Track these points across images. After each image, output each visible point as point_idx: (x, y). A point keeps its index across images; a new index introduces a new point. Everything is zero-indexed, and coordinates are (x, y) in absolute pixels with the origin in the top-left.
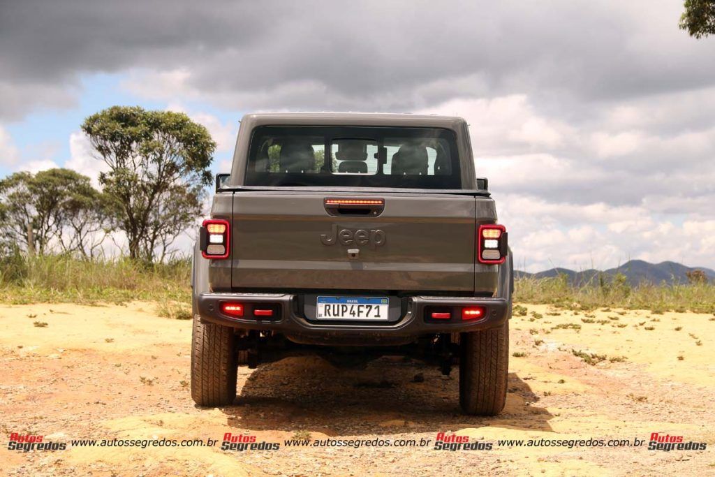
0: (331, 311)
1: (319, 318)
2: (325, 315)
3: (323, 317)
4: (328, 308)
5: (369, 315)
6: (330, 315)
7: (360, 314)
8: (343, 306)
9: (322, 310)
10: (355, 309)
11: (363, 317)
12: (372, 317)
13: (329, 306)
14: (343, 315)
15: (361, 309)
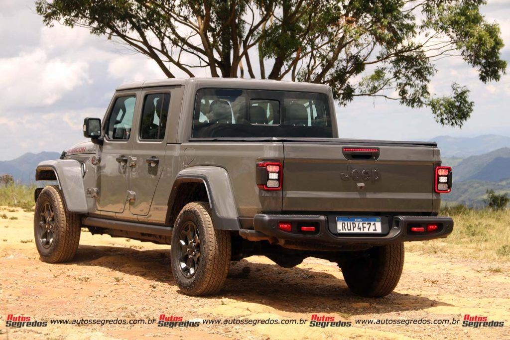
0: (346, 227)
1: (339, 232)
2: (343, 230)
3: (342, 231)
4: (344, 224)
5: (370, 230)
6: (345, 230)
7: (364, 229)
8: (353, 223)
9: (341, 227)
10: (361, 225)
11: (366, 231)
12: (371, 231)
13: (345, 223)
14: (353, 230)
15: (365, 225)
